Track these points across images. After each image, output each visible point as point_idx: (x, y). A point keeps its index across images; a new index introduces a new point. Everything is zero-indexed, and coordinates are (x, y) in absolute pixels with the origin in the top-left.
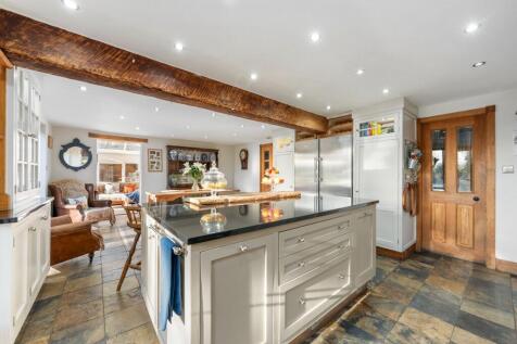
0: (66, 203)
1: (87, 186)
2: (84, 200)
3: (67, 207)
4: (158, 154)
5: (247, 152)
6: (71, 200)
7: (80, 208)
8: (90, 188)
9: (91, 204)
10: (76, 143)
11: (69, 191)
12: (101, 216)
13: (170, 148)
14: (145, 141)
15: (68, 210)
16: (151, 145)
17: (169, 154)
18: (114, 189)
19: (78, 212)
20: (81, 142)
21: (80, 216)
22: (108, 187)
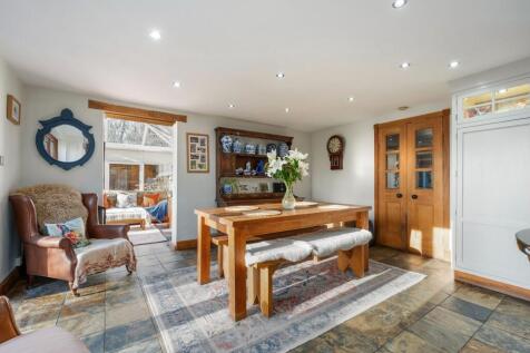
0: (43, 233)
1: (85, 198)
2: (78, 226)
3: (43, 242)
4: (203, 143)
5: (342, 140)
6: (52, 228)
7: (68, 246)
8: (91, 202)
9: (93, 233)
10: (67, 117)
11: (51, 208)
12: (109, 258)
13: (221, 132)
14: (183, 119)
15: (45, 248)
16: (192, 126)
17: (219, 143)
18: (129, 200)
19: (63, 254)
20: (76, 116)
21: (67, 263)
22: (122, 197)
